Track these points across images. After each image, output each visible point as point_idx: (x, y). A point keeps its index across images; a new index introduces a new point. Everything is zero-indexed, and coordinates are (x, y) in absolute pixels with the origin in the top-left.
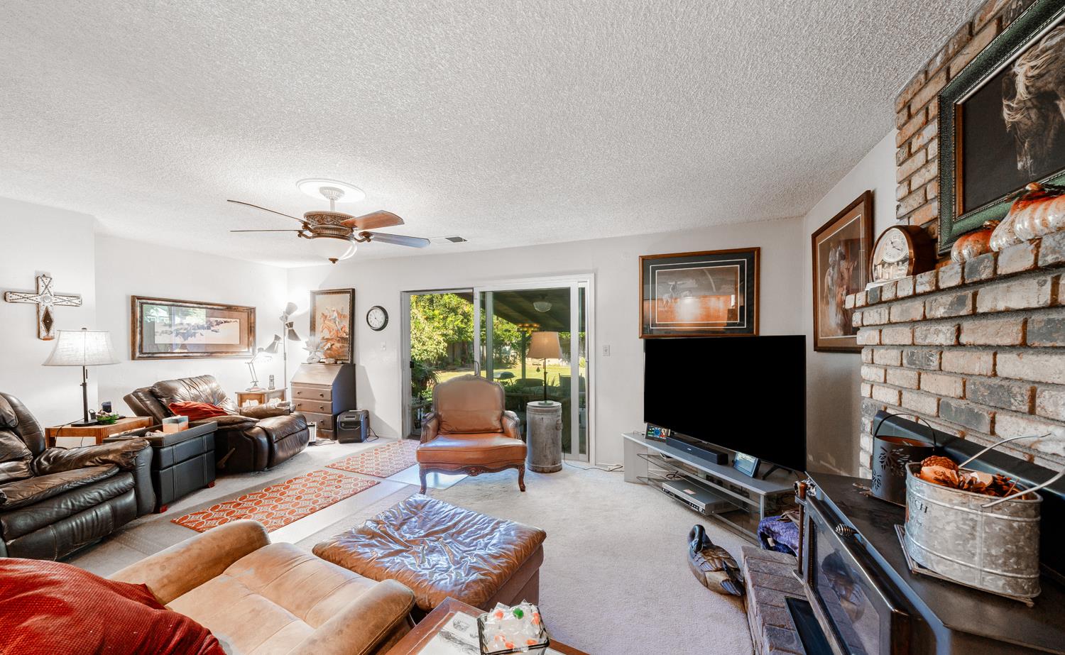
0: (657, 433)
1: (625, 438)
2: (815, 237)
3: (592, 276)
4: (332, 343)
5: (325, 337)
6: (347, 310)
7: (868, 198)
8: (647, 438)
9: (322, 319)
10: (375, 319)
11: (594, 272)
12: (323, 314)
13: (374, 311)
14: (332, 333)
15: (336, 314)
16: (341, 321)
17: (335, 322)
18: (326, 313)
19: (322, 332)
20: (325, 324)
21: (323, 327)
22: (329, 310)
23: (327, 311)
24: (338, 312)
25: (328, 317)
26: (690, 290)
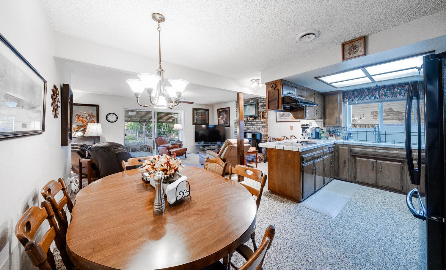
1: (195, 145)
2: (218, 109)
3: (184, 111)
4: (85, 128)
5: (79, 125)
6: (95, 114)
7: (229, 108)
8: (200, 144)
9: (77, 117)
10: (112, 118)
11: (184, 110)
12: (77, 115)
13: (111, 115)
14: (84, 123)
15: (87, 115)
16: (91, 118)
17: (87, 119)
18: (79, 114)
19: (77, 122)
20: (79, 119)
21: (77, 120)
22: (81, 113)
23: (80, 113)
24: (88, 114)
25: (81, 116)
26: (200, 116)
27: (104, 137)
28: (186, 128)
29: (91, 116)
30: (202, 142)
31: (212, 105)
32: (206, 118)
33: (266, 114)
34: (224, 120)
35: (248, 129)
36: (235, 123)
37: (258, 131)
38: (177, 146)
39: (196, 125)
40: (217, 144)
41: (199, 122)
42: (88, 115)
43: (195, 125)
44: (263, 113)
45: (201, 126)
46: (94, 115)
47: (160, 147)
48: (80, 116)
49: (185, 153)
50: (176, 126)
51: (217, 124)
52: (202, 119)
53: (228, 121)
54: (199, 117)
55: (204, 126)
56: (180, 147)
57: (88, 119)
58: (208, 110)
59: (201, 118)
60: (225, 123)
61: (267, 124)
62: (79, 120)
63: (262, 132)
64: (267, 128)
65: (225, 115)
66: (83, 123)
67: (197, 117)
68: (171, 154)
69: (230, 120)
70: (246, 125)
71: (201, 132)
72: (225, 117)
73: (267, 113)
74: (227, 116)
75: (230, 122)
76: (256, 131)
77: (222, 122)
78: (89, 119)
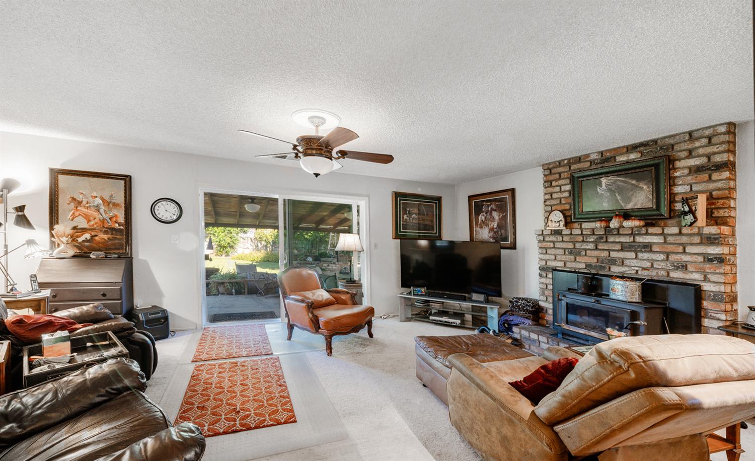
0: (419, 291)
1: (400, 297)
2: (470, 197)
3: (367, 199)
4: (93, 234)
5: (79, 227)
6: (120, 198)
7: (513, 191)
8: (414, 295)
9: (72, 205)
10: (167, 211)
11: (368, 196)
12: (74, 199)
13: (164, 203)
14: (92, 223)
15: (98, 201)
16: (110, 210)
17: (98, 211)
18: (79, 198)
19: (72, 220)
20: (77, 210)
21: (74, 213)
22: (84, 195)
23: (81, 196)
24: (102, 199)
25: (84, 203)
26: (416, 214)
27: (146, 261)
28: (376, 246)
29: (109, 204)
30: (423, 290)
31: (451, 185)
32: (432, 221)
33: (732, 204)
34: (492, 229)
35: (613, 262)
36: (541, 238)
37: (676, 275)
38: (343, 297)
39: (402, 240)
40: (470, 300)
41: (411, 232)
42: (101, 202)
43: (399, 240)
44: (711, 199)
45: (417, 243)
46: (117, 202)
47: (289, 299)
48: (80, 203)
49: (369, 324)
50: (346, 241)
51: (468, 240)
52: (419, 224)
53: (506, 231)
54: (413, 218)
55: (423, 243)
56: (355, 303)
57: (102, 211)
58: (438, 200)
59: (417, 221)
60: (494, 238)
61: (735, 246)
62: (77, 214)
63: (706, 279)
64: (734, 265)
65: (495, 215)
66: (89, 221)
67: (405, 216)
68: (319, 328)
69: (514, 227)
70: (597, 248)
71: (416, 257)
72: (497, 218)
73: (735, 199)
74: (504, 218)
75: (515, 234)
76: (664, 273)
77: (484, 234)
78: (105, 211)
